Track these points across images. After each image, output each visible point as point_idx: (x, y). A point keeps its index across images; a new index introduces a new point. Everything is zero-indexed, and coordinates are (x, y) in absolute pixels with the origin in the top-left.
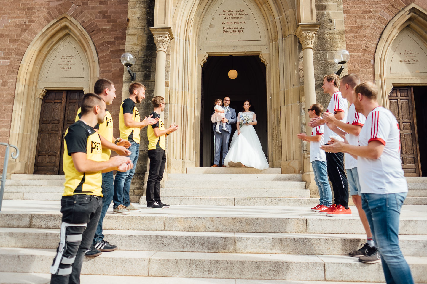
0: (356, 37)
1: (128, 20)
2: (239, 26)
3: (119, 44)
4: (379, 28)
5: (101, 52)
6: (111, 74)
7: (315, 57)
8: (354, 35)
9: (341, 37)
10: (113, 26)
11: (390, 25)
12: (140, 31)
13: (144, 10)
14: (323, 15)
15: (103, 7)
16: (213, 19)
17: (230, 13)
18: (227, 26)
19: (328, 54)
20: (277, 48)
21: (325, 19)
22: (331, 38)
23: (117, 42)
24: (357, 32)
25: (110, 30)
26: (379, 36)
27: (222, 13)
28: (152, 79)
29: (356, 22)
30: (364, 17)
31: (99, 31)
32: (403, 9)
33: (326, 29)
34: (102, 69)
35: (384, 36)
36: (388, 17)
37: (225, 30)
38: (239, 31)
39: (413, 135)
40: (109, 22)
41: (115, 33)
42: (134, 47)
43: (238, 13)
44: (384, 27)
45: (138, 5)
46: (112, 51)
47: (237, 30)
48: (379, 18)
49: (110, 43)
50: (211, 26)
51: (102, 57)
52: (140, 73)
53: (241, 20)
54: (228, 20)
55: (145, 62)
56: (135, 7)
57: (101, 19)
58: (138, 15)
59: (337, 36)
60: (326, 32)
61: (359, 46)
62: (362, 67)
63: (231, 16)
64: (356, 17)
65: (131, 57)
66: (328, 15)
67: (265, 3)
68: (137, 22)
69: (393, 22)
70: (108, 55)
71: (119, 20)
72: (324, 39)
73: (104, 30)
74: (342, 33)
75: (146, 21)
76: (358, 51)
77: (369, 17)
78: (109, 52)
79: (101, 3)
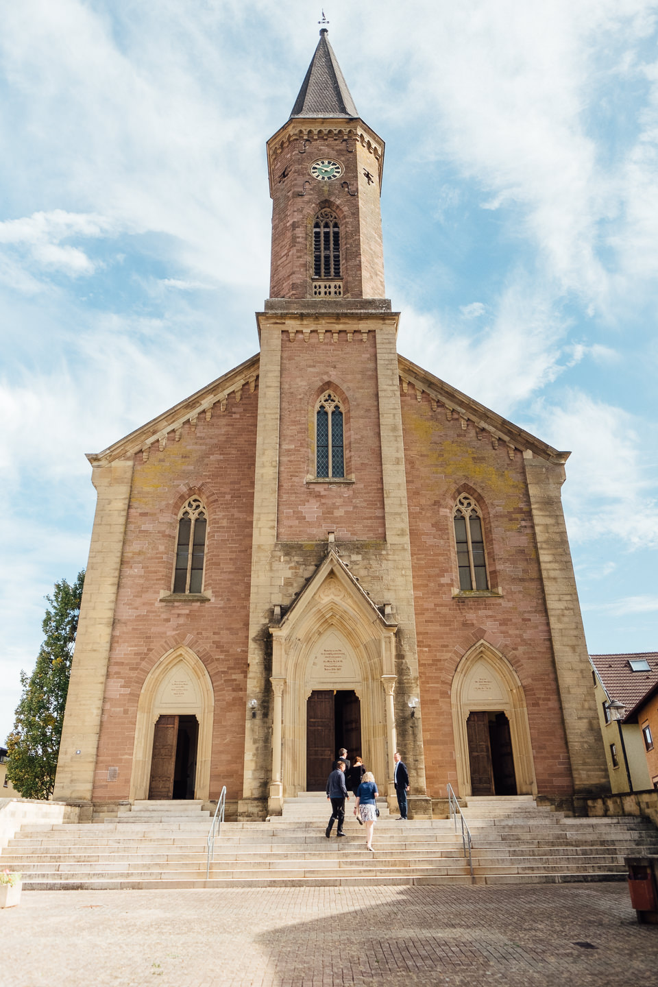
0: (436, 670)
1: (249, 665)
2: (338, 664)
3: (232, 674)
4: (454, 661)
5: (216, 681)
6: (225, 703)
7: (396, 699)
8: (434, 667)
9: (416, 682)
10: (226, 655)
11: (464, 659)
12: (259, 675)
13: (261, 656)
14: (402, 663)
15: (216, 638)
16: (316, 658)
17: (330, 652)
18: (328, 664)
19: (406, 697)
20: (368, 687)
21: (404, 667)
22: (408, 683)
23: (230, 671)
24: (437, 665)
25: (223, 660)
26: (454, 668)
27: (324, 652)
28: (270, 717)
29: (436, 655)
30: (442, 651)
31: (212, 661)
32: (474, 645)
33: (405, 675)
34: (216, 698)
35: (458, 670)
36: (462, 651)
37: (326, 668)
38: (338, 669)
39: (488, 756)
40: (222, 652)
41: (228, 662)
42: (254, 689)
43: (337, 652)
44: (459, 660)
45: (256, 652)
46: (225, 681)
47: (336, 668)
48: (456, 653)
49: (223, 672)
50: (314, 664)
51: (217, 686)
52: (259, 712)
53: (340, 659)
54: (328, 659)
55: (264, 702)
56: (254, 654)
57: (215, 649)
58: (257, 661)
59: (413, 681)
60: (405, 678)
61: (438, 677)
62: (441, 697)
63: (331, 656)
64: (436, 651)
65: (256, 701)
66: (406, 663)
67: (358, 647)
68: (256, 666)
69: (466, 656)
70: (222, 684)
71: (231, 650)
72: (403, 683)
73: (217, 660)
74: (416, 679)
75: (263, 666)
76: (437, 683)
77: (447, 652)
78: (223, 681)
79: (214, 633)
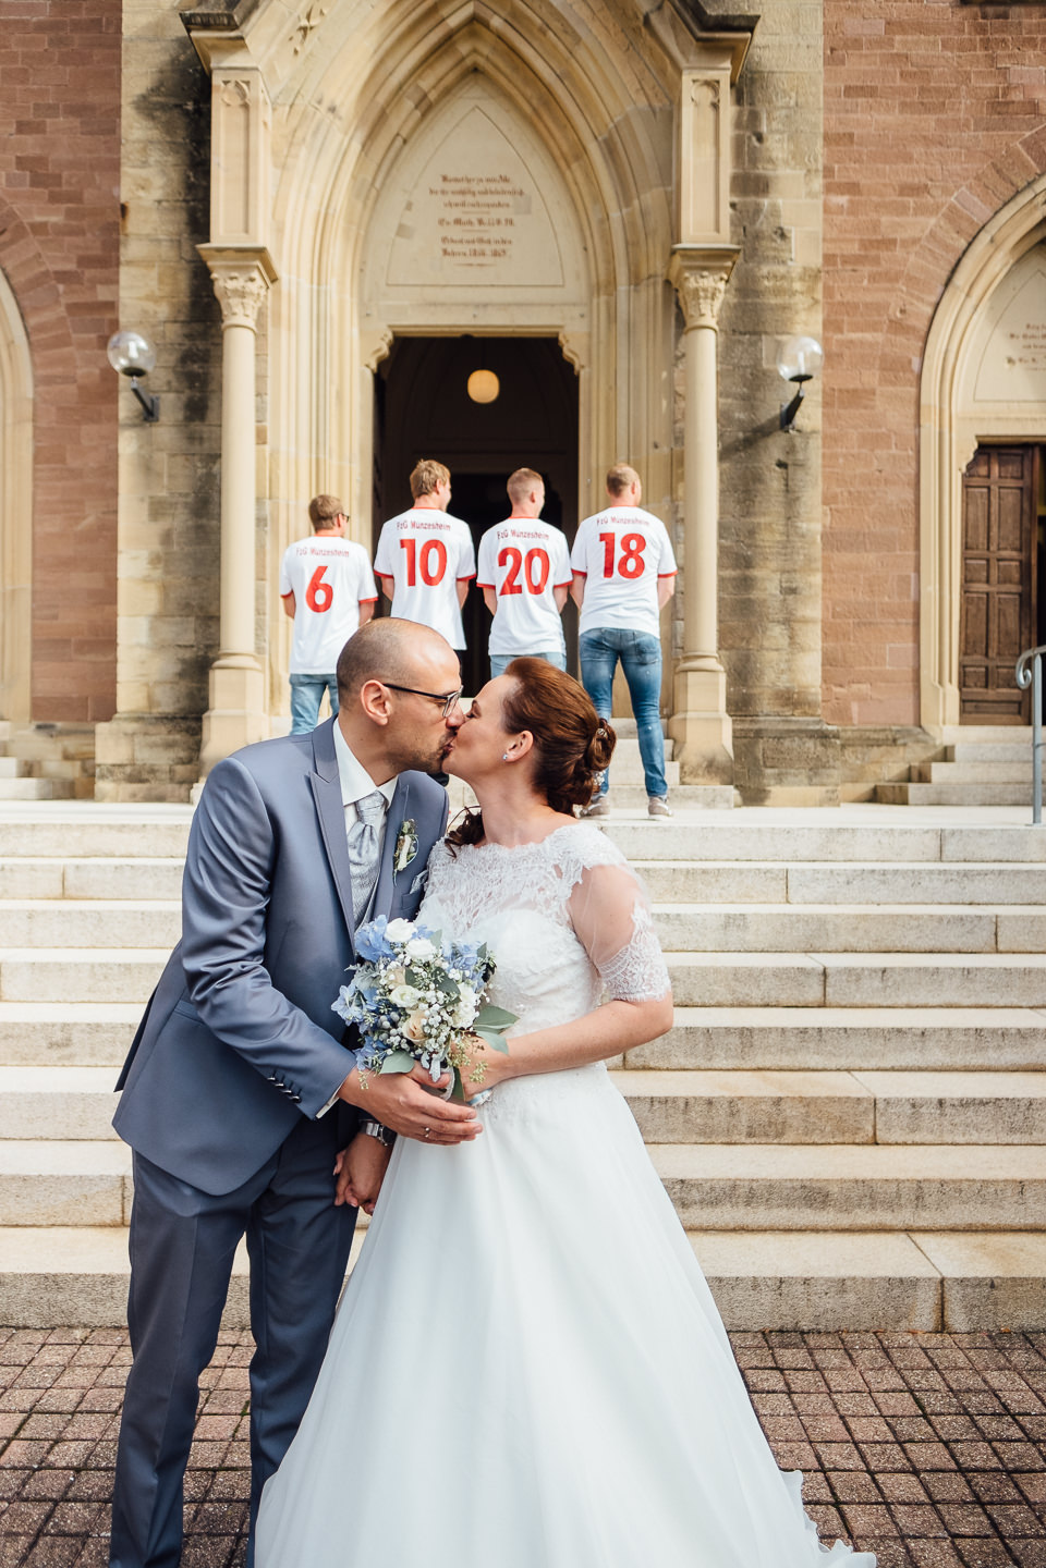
0: (873, 278)
1: (124, 209)
2: (495, 233)
3: (94, 282)
4: (947, 247)
5: (36, 309)
6: (72, 389)
7: (724, 355)
8: (866, 270)
9: (811, 290)
10: (69, 214)
11: (984, 238)
12: (166, 251)
13: (175, 175)
14: (758, 210)
15: (30, 145)
16: (409, 206)
17: (463, 186)
18: (455, 232)
19: (766, 344)
20: (612, 318)
21: (764, 225)
22: (778, 292)
23: (89, 273)
24: (876, 261)
25: (62, 231)
26: (944, 275)
27: (439, 185)
28: (211, 416)
29: (876, 226)
30: (902, 210)
31: (20, 231)
32: (1030, 184)
33: (765, 259)
34: (41, 372)
35: (961, 279)
36: (980, 211)
37: (450, 247)
38: (495, 254)
39: (1024, 598)
40: (54, 198)
41: (78, 240)
42: (150, 306)
43: (493, 186)
44: (963, 243)
45: (155, 156)
46: (73, 308)
47: (488, 249)
48: (953, 216)
49: (62, 276)
50: (402, 230)
51: (41, 328)
52: (172, 396)
53: (502, 213)
54: (456, 213)
55: (187, 358)
56: (145, 164)
57: (26, 188)
58: (157, 194)
59: (797, 286)
60: (765, 269)
61: (880, 308)
62: (884, 381)
63: (469, 199)
64: (877, 207)
66: (775, 212)
67: (577, 158)
68: (155, 216)
69: (992, 229)
70: (61, 320)
71: (88, 194)
72: (757, 293)
73: (39, 229)
74: (812, 276)
75: (182, 217)
76: (874, 327)
77: (921, 210)
78: (61, 311)
79: (22, 127)
